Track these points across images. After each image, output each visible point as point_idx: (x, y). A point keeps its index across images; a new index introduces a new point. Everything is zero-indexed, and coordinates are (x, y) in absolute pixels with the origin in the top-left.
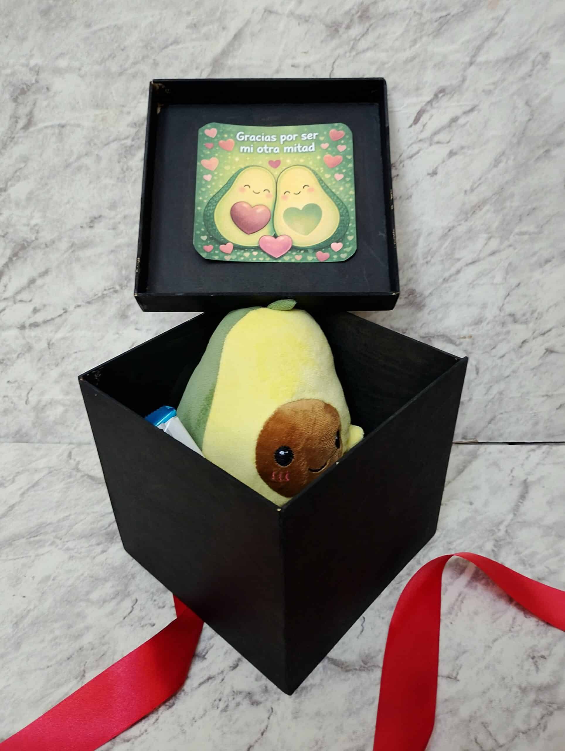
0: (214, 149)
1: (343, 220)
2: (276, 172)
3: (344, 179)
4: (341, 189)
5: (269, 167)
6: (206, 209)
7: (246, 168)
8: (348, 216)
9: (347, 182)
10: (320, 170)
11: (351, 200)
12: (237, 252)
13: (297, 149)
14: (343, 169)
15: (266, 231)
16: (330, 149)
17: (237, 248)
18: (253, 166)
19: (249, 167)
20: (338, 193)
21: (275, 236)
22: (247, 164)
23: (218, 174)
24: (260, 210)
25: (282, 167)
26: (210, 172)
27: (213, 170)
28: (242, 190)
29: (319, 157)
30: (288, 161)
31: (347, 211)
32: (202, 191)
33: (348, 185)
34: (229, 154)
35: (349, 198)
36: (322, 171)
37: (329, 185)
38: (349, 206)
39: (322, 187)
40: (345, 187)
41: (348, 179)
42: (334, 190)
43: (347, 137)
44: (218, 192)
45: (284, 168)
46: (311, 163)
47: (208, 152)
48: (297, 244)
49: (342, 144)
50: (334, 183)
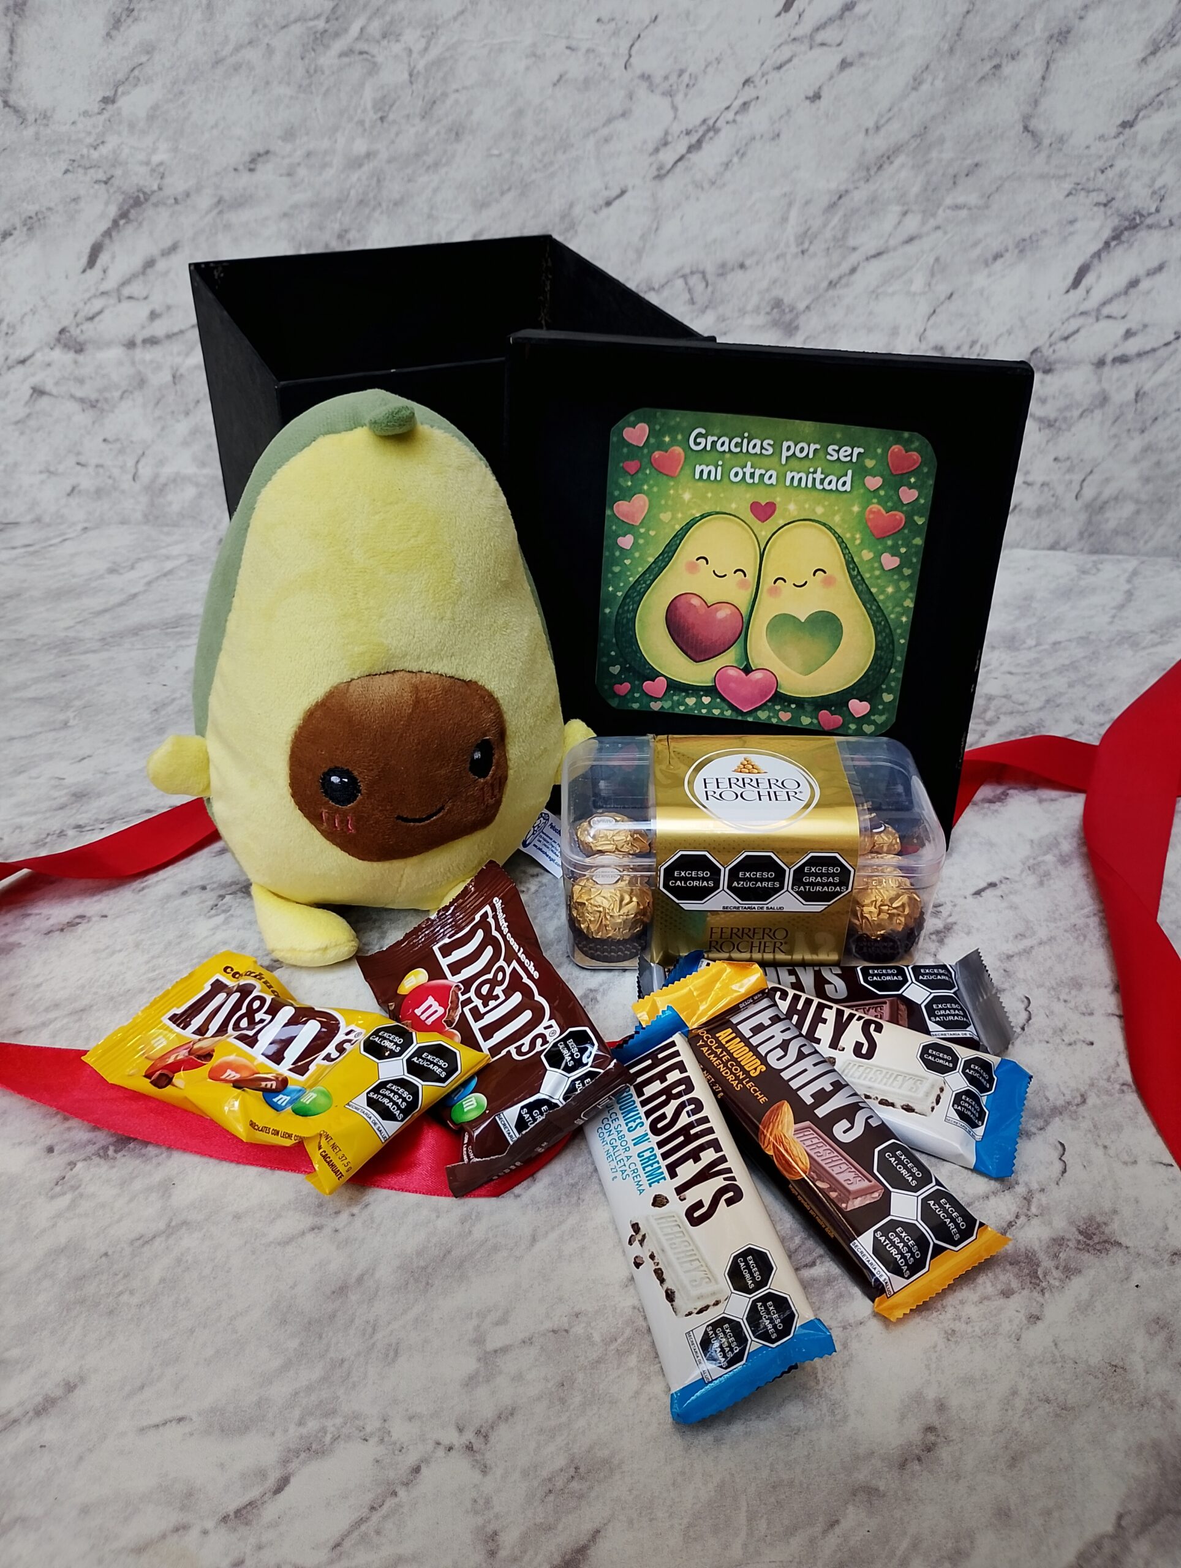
0: (640, 475)
1: (881, 658)
2: (764, 530)
3: (898, 570)
4: (890, 590)
5: (750, 517)
6: (620, 611)
7: (703, 517)
8: (893, 652)
9: (904, 578)
10: (854, 539)
11: (904, 619)
12: (674, 695)
13: (814, 479)
14: (903, 546)
15: (730, 657)
16: (882, 493)
17: (675, 687)
18: (717, 513)
19: (709, 514)
20: (881, 597)
21: (747, 670)
22: (707, 509)
23: (648, 530)
24: (723, 613)
25: (778, 520)
26: (630, 529)
27: (638, 524)
28: (692, 568)
29: (856, 509)
30: (792, 507)
31: (892, 642)
32: (614, 573)
33: (904, 585)
34: (672, 483)
35: (903, 614)
36: (858, 542)
37: (867, 576)
38: (899, 631)
39: (852, 578)
40: (898, 589)
41: (907, 572)
42: (873, 590)
43: (926, 470)
44: (644, 573)
45: (782, 523)
46: (837, 518)
47: (629, 483)
48: (786, 689)
49: (911, 486)
50: (877, 573)
